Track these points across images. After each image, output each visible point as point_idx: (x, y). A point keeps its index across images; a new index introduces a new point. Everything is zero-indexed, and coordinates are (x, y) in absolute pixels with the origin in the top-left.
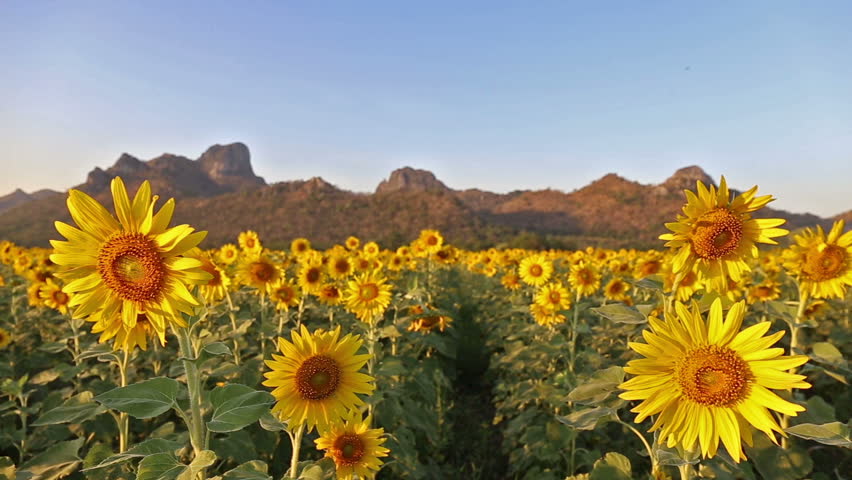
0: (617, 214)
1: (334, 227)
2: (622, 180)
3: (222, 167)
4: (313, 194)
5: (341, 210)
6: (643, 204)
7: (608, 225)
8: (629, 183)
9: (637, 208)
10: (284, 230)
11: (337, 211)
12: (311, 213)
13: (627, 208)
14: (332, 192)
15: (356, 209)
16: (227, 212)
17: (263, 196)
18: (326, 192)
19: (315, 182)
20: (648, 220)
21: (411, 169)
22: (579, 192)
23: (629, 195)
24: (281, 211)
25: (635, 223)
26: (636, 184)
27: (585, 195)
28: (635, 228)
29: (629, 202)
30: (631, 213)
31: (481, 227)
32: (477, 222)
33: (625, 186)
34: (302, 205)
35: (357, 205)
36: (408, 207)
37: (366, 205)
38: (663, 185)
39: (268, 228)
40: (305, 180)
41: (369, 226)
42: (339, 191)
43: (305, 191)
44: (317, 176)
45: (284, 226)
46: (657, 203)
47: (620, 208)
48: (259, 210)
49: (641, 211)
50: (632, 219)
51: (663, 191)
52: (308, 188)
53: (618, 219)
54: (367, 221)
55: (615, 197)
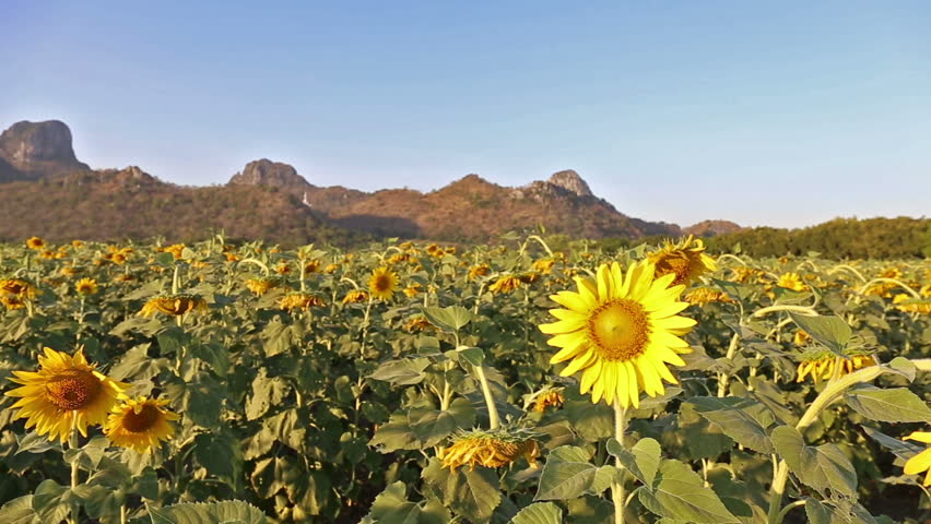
0: (471, 217)
1: (147, 224)
2: (482, 181)
3: (30, 149)
4: (127, 186)
5: (158, 206)
6: (496, 208)
7: (460, 228)
8: (489, 185)
9: (490, 211)
10: (84, 227)
11: (153, 206)
12: (121, 208)
13: (481, 211)
14: (151, 185)
15: (177, 204)
16: (14, 203)
17: (65, 186)
18: (142, 184)
19: (129, 172)
20: (500, 225)
21: (270, 162)
22: (437, 193)
23: (485, 198)
24: (83, 206)
25: (486, 228)
26: (496, 186)
27: (442, 196)
28: (484, 232)
29: (484, 205)
30: (485, 217)
31: (312, 228)
32: (309, 222)
33: (483, 189)
34: (111, 198)
35: (178, 200)
36: (236, 205)
37: (190, 201)
38: (521, 189)
39: (63, 224)
40: (120, 169)
41: (187, 224)
42: (159, 183)
43: (116, 182)
44: (133, 165)
45: (84, 222)
46: (512, 207)
47: (473, 211)
48: (56, 202)
49: (495, 215)
50: (484, 223)
51: (520, 195)
52: (121, 179)
53: (472, 222)
54: (186, 218)
55: (470, 199)
